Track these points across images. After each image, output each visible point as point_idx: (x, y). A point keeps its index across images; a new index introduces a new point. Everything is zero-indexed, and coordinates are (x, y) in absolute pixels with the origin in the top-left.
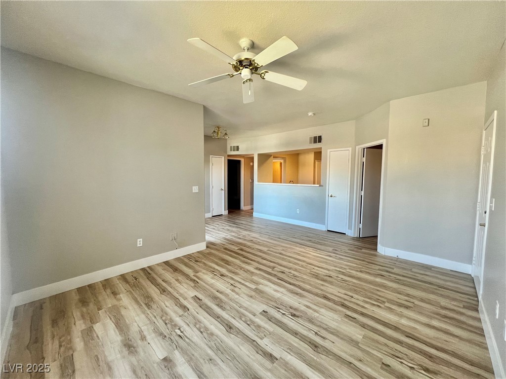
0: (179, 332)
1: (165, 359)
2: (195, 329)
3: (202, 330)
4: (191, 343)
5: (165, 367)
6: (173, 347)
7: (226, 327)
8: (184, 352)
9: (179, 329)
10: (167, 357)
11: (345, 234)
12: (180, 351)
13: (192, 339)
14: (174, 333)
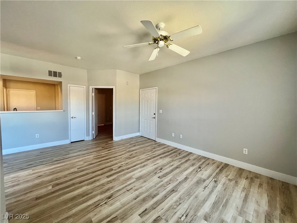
0: (184, 217)
1: (206, 220)
2: (178, 208)
3: (178, 204)
4: (189, 208)
5: (210, 218)
6: (196, 218)
7: (173, 192)
8: (197, 211)
9: (180, 218)
10: (204, 219)
11: (84, 140)
12: (197, 213)
13: (187, 208)
14: (185, 220)
